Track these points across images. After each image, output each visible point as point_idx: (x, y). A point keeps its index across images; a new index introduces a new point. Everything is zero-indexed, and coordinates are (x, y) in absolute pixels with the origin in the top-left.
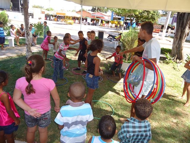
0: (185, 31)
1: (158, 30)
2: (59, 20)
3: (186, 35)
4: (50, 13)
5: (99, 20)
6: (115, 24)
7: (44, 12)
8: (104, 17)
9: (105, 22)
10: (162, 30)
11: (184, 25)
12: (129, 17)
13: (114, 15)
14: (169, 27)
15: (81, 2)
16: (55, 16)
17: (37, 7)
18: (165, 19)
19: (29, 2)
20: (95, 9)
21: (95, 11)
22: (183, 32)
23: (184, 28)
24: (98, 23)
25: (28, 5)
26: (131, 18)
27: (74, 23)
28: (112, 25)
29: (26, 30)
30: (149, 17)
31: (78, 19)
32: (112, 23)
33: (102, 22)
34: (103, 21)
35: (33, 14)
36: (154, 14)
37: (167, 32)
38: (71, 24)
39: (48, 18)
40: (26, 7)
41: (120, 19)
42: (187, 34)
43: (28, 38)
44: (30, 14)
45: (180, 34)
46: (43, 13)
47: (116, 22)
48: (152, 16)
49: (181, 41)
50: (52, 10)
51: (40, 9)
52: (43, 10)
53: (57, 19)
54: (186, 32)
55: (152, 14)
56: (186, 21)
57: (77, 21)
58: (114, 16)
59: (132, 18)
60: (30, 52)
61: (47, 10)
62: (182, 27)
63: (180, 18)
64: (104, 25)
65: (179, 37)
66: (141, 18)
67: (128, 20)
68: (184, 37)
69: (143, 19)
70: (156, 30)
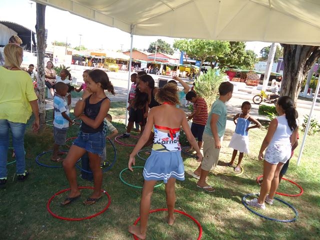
0: (297, 79)
1: (254, 82)
2: (95, 64)
3: (299, 84)
4: (81, 54)
5: (159, 66)
6: (186, 72)
7: (71, 52)
8: (169, 60)
9: (169, 68)
10: (261, 81)
11: (296, 68)
12: (209, 61)
13: (184, 57)
14: (272, 77)
15: (131, 29)
16: (89, 59)
17: (59, 45)
18: (266, 64)
19: (47, 37)
20: (155, 48)
21: (154, 52)
22: (294, 80)
23: (296, 74)
24: (159, 70)
25: (46, 40)
26: (211, 63)
27: (120, 69)
28: (181, 73)
29: (39, 68)
30: (240, 62)
31: (125, 63)
32: (182, 71)
33: (165, 68)
34: (167, 67)
35: (52, 55)
36: (248, 57)
37: (270, 85)
38: (114, 71)
39: (77, 62)
40: (41, 31)
41: (194, 64)
42: (300, 82)
43: (41, 80)
44: (48, 54)
45: (289, 82)
46: (69, 53)
47: (189, 70)
48: (244, 59)
49: (293, 94)
50: (84, 49)
51: (65, 47)
52: (69, 50)
53: (92, 63)
54: (299, 80)
55: (245, 57)
56: (299, 63)
57: (124, 67)
58: (185, 60)
59: (213, 64)
60: (43, 102)
61: (75, 49)
62: (292, 72)
63: (288, 58)
64: (169, 73)
65: (288, 88)
66: (227, 62)
67: (206, 65)
68: (297, 87)
69: (231, 64)
70: (252, 82)
